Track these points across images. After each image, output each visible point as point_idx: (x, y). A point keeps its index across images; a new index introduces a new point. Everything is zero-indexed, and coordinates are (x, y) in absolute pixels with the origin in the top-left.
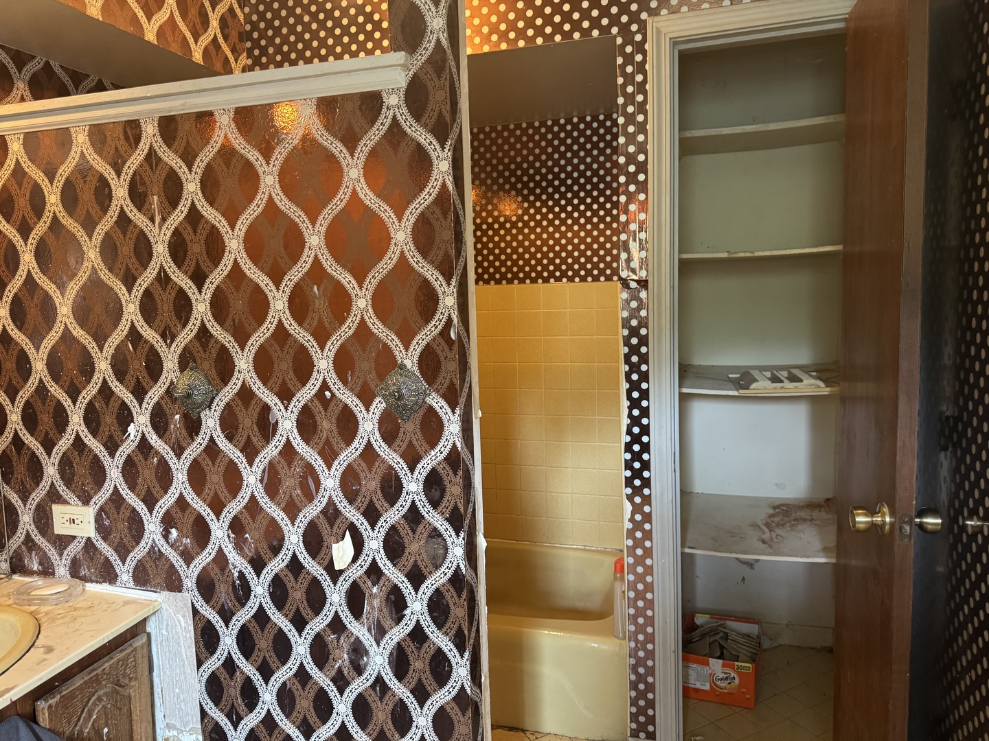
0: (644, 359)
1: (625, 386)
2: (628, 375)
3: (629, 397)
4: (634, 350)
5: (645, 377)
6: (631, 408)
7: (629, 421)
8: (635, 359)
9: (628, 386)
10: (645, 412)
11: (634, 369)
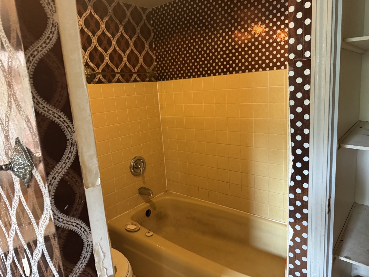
0: (306, 124)
1: (291, 144)
2: (293, 137)
3: (294, 153)
4: (299, 117)
5: (306, 138)
6: (295, 161)
7: (293, 171)
8: (299, 124)
9: (293, 145)
10: (306, 166)
11: (298, 132)
